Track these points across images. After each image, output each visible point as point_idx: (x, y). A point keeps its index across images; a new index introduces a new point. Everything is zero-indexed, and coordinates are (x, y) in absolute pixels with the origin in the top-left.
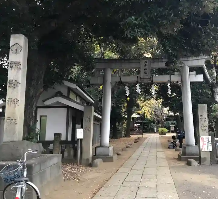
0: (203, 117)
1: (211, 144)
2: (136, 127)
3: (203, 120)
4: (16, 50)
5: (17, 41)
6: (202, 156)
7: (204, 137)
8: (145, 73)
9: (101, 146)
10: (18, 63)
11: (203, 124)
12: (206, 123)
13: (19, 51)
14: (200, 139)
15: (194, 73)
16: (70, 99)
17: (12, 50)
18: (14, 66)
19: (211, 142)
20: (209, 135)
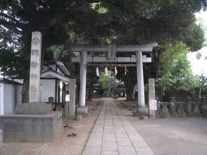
0: (152, 87)
1: (156, 106)
2: (94, 93)
3: (152, 89)
4: (36, 42)
5: (36, 36)
6: (150, 113)
7: (152, 101)
8: (112, 55)
9: (80, 107)
10: (37, 51)
11: (152, 92)
12: (154, 91)
13: (37, 43)
14: (150, 102)
15: (145, 56)
16: (58, 73)
17: (33, 42)
18: (34, 53)
19: (156, 104)
20: (155, 100)
